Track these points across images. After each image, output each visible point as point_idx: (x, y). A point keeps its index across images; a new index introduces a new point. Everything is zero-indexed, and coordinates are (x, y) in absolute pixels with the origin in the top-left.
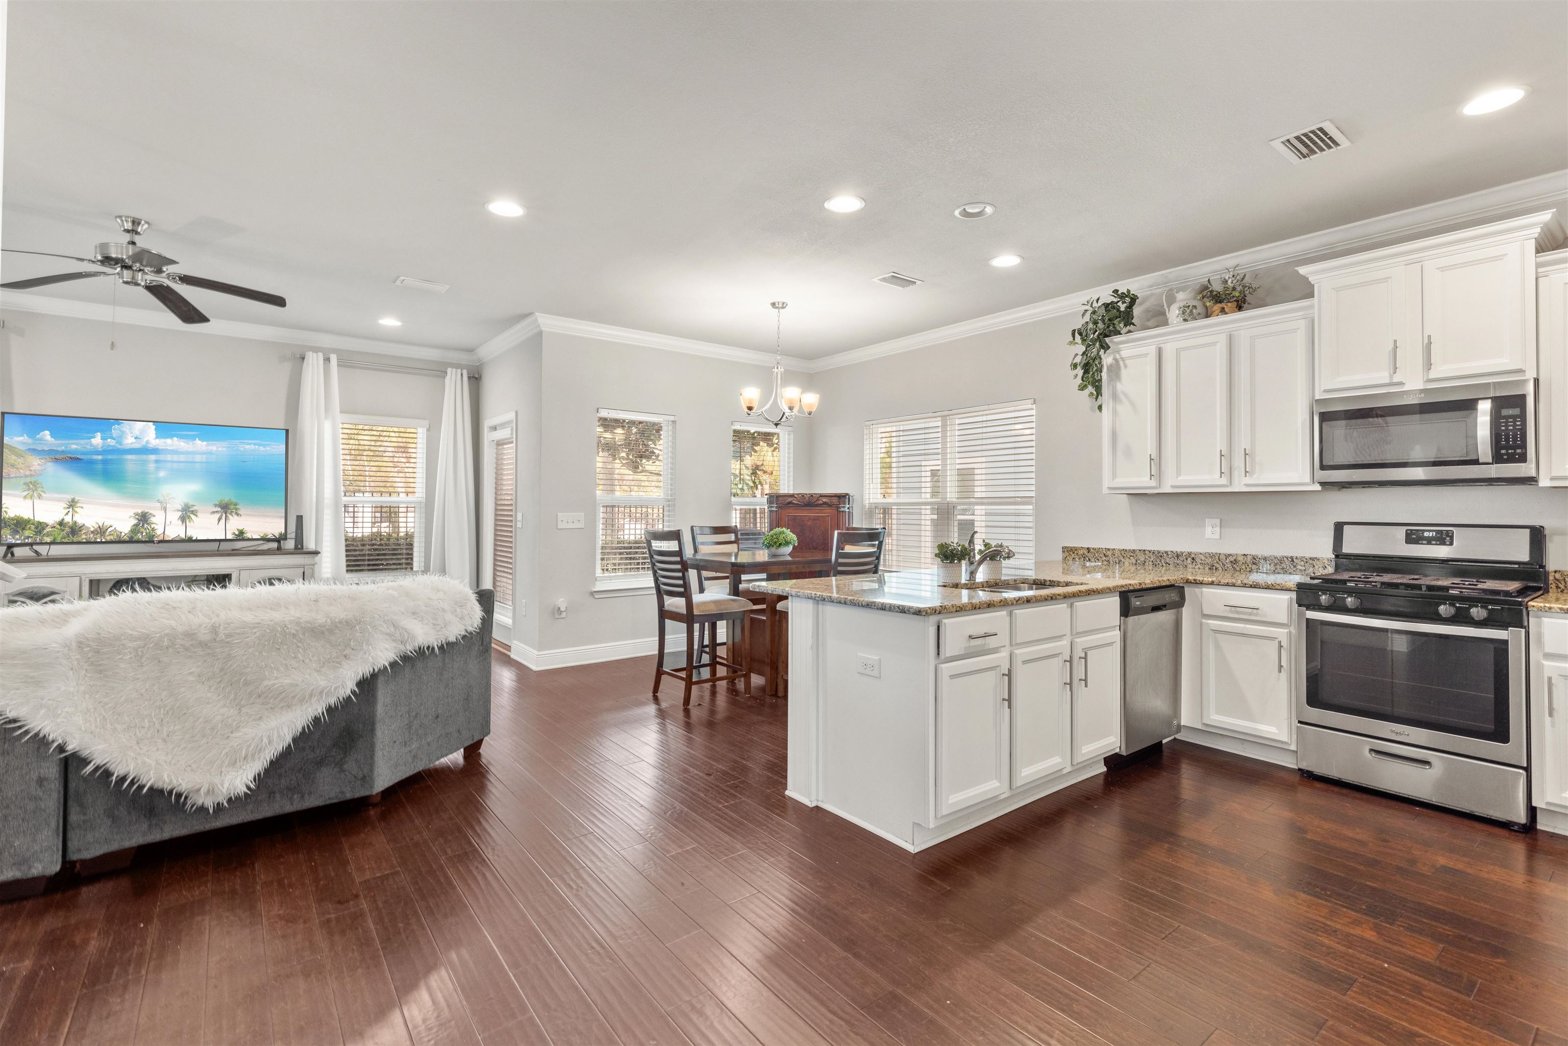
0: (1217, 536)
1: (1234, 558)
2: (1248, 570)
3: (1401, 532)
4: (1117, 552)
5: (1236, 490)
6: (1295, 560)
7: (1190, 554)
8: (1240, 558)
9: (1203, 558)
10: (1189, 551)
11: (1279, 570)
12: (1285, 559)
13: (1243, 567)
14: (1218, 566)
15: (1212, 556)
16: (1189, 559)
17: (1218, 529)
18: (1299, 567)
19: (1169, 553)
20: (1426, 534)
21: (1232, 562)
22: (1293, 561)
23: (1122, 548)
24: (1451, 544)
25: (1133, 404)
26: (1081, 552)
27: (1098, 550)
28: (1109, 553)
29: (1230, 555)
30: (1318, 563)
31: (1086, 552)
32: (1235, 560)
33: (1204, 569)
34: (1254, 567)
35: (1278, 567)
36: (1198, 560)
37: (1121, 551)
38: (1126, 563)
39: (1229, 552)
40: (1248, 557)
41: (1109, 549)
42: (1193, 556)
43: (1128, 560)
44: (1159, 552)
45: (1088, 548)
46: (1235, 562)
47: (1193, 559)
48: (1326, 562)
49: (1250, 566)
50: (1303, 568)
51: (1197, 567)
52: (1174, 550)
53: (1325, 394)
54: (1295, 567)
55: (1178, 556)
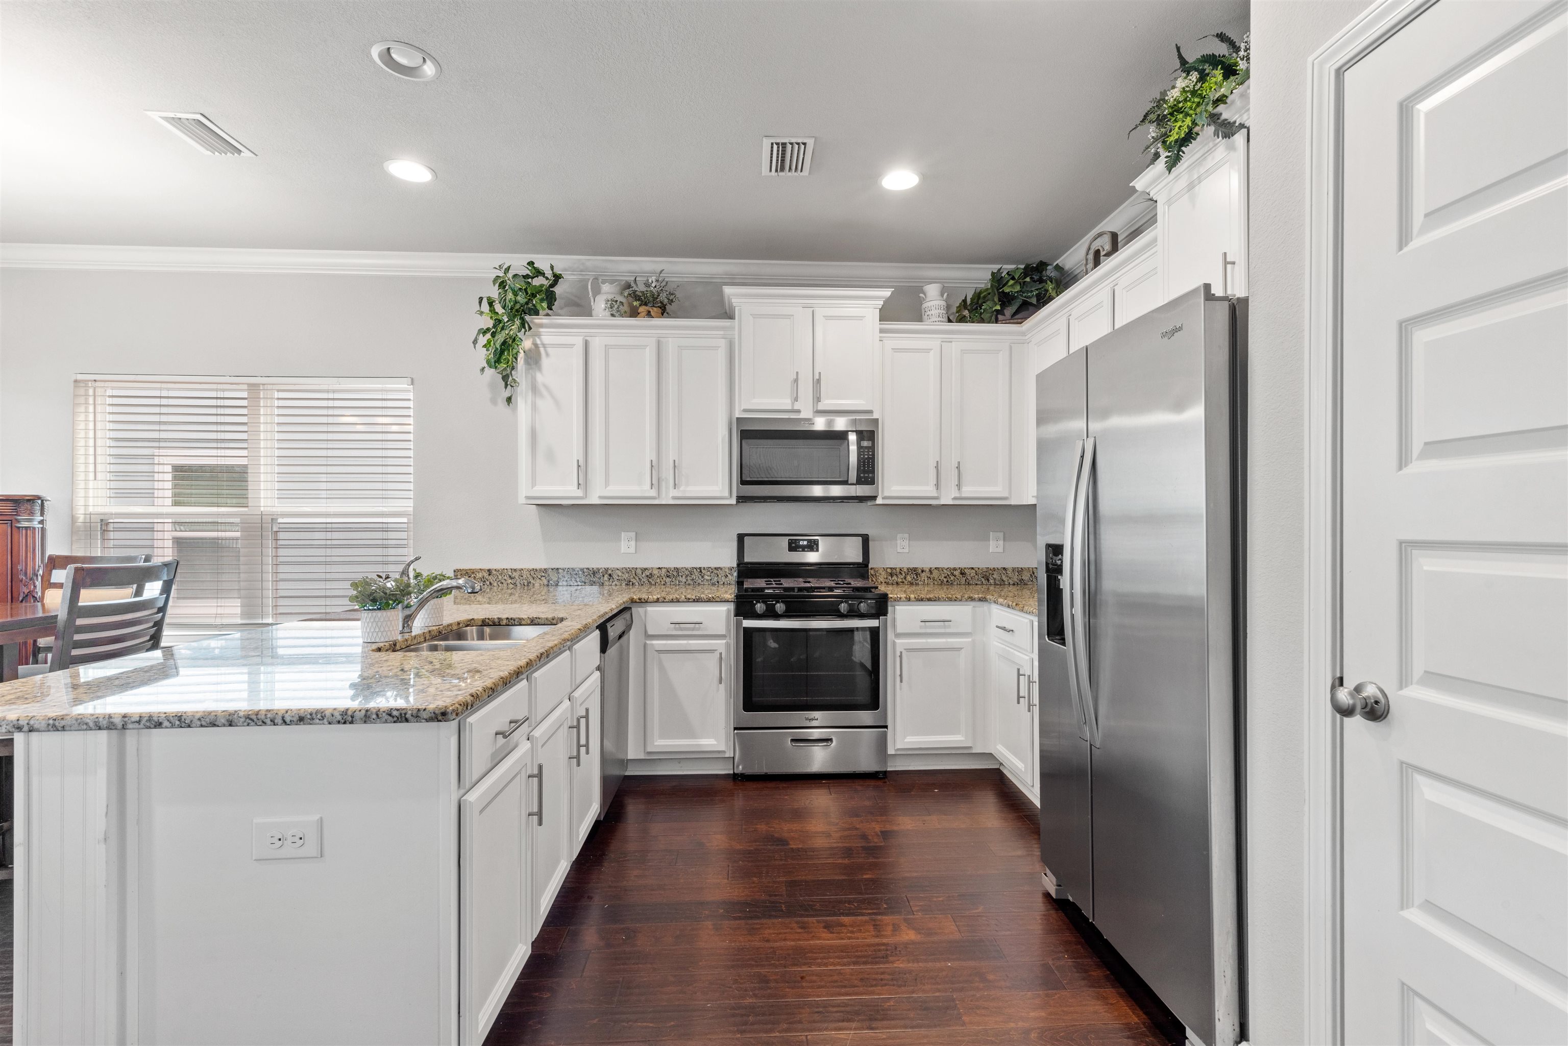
0: (632, 550)
1: (650, 572)
2: (663, 583)
3: (785, 541)
4: (525, 574)
5: (664, 503)
6: (703, 571)
7: (607, 570)
8: (656, 572)
9: (620, 574)
10: (606, 566)
11: (690, 582)
12: (695, 570)
13: (658, 581)
14: (634, 581)
15: (628, 570)
16: (606, 576)
17: (633, 543)
18: (706, 577)
19: (585, 570)
20: (801, 543)
21: (647, 576)
22: (701, 571)
23: (531, 567)
24: (817, 550)
25: (557, 402)
26: (479, 575)
27: (502, 572)
28: (516, 575)
29: (646, 569)
30: (721, 572)
31: (486, 575)
32: (651, 574)
33: (621, 585)
34: (668, 580)
35: (689, 578)
36: (615, 576)
37: (529, 571)
38: (537, 585)
39: (645, 566)
40: (663, 570)
41: (515, 570)
42: (610, 572)
43: (538, 581)
44: (573, 569)
45: (489, 570)
46: (651, 576)
47: (610, 575)
48: (727, 571)
49: (664, 579)
50: (709, 578)
51: (614, 583)
52: (590, 566)
53: (744, 413)
54: (703, 577)
55: (594, 573)
